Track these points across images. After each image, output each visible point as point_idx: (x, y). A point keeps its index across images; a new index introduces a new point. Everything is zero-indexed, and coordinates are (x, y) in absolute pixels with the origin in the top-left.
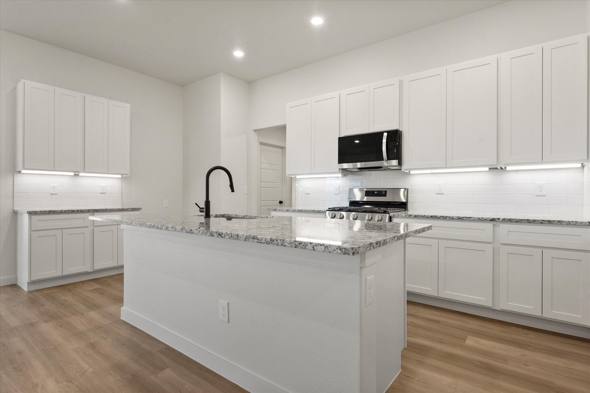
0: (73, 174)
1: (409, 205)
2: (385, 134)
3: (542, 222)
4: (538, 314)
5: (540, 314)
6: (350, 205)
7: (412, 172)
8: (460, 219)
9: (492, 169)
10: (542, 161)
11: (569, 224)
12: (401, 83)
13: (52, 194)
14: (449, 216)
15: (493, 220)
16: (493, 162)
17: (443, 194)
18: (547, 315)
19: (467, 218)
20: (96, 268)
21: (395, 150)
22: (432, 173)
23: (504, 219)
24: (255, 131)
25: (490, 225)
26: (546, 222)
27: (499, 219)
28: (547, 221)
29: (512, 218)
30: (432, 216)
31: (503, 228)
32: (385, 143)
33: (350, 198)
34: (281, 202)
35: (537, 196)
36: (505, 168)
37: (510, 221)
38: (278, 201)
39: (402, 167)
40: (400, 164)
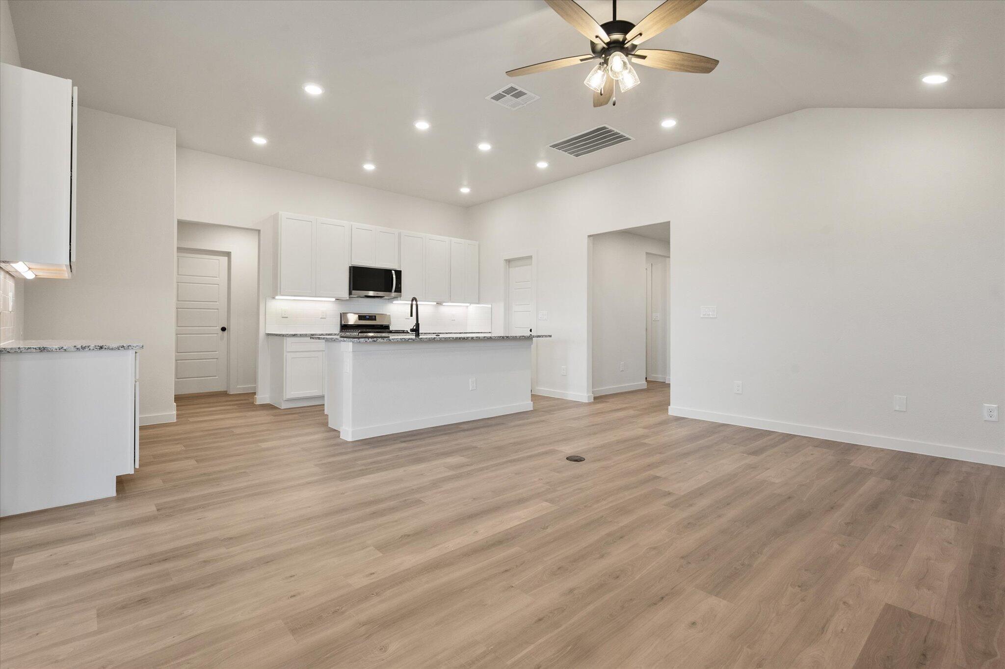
2: (393, 272)
21: (399, 285)
32: (395, 279)
34: (224, 329)
38: (219, 328)
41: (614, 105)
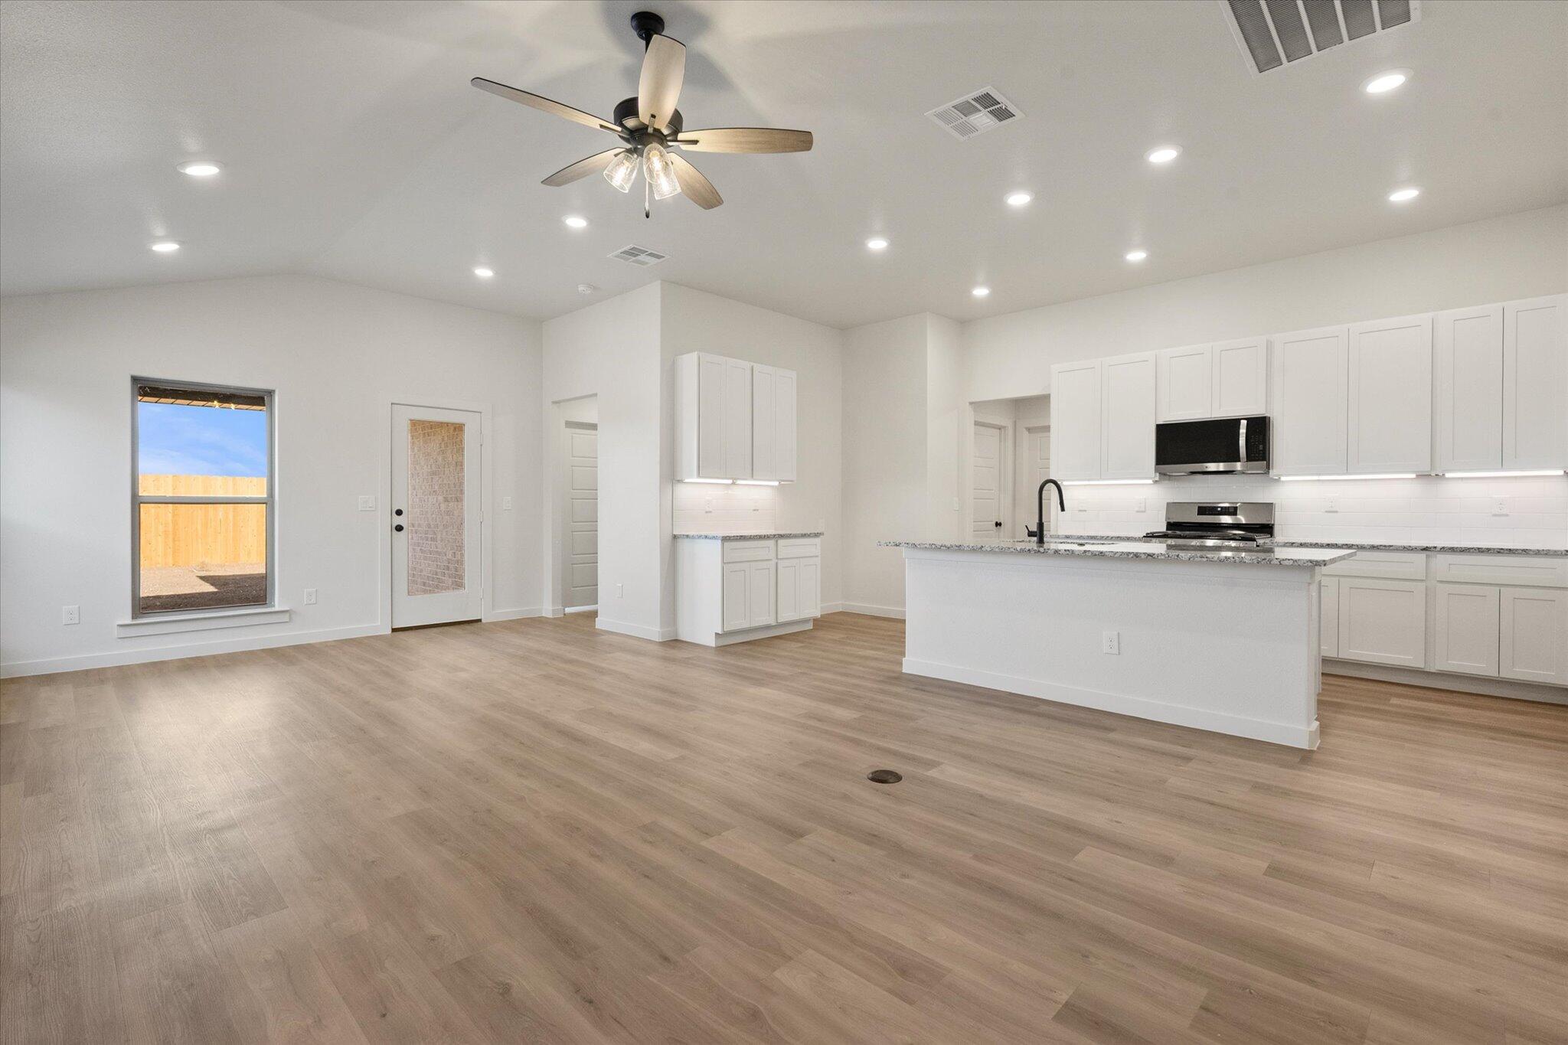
0: (730, 481)
1: (1277, 530)
2: (1244, 423)
3: (1500, 551)
4: (1492, 672)
5: (1496, 675)
6: (1167, 529)
7: (1283, 479)
8: (1373, 548)
9: (1422, 476)
10: (1502, 466)
11: (1538, 553)
12: (1270, 346)
13: (707, 512)
14: (1357, 543)
15: (1426, 549)
16: (1426, 468)
17: (1337, 512)
18: (1506, 674)
19: (1385, 546)
20: (781, 620)
21: (1261, 446)
22: (1319, 480)
23: (1443, 548)
24: (971, 403)
25: (1423, 556)
26: (1506, 552)
27: (1435, 547)
28: (1507, 550)
29: (1456, 546)
30: (1328, 545)
31: (1442, 559)
32: (1245, 435)
33: (1169, 519)
34: (998, 524)
35: (1495, 515)
36: (1443, 475)
37: (1453, 550)
38: (994, 523)
39: (1270, 471)
40: (1268, 467)
41: (647, 216)
